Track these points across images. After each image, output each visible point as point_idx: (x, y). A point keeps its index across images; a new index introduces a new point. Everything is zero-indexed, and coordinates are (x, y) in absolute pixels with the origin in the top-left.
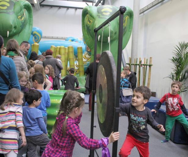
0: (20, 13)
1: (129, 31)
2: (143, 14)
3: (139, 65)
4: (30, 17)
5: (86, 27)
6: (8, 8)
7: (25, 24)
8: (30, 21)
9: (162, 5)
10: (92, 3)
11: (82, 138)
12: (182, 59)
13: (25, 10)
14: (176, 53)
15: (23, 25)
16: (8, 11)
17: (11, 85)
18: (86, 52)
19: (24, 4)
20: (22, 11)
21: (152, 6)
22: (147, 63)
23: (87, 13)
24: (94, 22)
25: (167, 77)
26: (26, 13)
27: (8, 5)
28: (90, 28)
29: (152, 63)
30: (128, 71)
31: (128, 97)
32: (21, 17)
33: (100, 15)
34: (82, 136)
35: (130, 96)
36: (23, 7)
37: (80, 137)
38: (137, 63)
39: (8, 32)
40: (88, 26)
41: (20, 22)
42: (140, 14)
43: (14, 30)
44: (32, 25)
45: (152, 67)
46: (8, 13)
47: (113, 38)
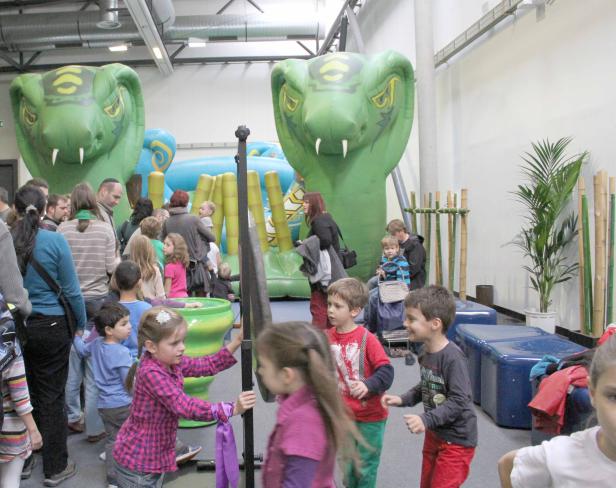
0: (108, 100)
1: (405, 117)
2: (444, 65)
3: (434, 212)
4: (137, 106)
5: (283, 118)
6: (80, 90)
7: (124, 124)
8: (138, 117)
9: (491, 36)
10: (314, 42)
11: (174, 398)
12: (547, 190)
13: (123, 88)
14: (530, 172)
15: (120, 129)
16: (80, 97)
17: (62, 293)
18: (297, 185)
19: (118, 74)
20: (113, 94)
21: (464, 41)
22: (455, 205)
23: (284, 82)
24: (303, 103)
25: (509, 243)
26: (124, 95)
27: (78, 81)
28: (294, 120)
29: (469, 206)
30: (402, 233)
31: (394, 305)
32: (114, 109)
33: (316, 82)
34: (174, 395)
35: (400, 302)
36: (117, 82)
37: (169, 397)
38: (430, 206)
39: (82, 151)
40: (289, 114)
41: (112, 121)
42: (437, 66)
43: (96, 145)
44: (143, 125)
45: (469, 216)
46: (79, 103)
47: (357, 140)
